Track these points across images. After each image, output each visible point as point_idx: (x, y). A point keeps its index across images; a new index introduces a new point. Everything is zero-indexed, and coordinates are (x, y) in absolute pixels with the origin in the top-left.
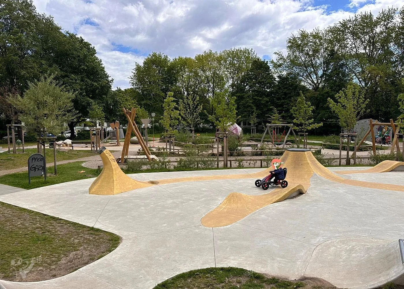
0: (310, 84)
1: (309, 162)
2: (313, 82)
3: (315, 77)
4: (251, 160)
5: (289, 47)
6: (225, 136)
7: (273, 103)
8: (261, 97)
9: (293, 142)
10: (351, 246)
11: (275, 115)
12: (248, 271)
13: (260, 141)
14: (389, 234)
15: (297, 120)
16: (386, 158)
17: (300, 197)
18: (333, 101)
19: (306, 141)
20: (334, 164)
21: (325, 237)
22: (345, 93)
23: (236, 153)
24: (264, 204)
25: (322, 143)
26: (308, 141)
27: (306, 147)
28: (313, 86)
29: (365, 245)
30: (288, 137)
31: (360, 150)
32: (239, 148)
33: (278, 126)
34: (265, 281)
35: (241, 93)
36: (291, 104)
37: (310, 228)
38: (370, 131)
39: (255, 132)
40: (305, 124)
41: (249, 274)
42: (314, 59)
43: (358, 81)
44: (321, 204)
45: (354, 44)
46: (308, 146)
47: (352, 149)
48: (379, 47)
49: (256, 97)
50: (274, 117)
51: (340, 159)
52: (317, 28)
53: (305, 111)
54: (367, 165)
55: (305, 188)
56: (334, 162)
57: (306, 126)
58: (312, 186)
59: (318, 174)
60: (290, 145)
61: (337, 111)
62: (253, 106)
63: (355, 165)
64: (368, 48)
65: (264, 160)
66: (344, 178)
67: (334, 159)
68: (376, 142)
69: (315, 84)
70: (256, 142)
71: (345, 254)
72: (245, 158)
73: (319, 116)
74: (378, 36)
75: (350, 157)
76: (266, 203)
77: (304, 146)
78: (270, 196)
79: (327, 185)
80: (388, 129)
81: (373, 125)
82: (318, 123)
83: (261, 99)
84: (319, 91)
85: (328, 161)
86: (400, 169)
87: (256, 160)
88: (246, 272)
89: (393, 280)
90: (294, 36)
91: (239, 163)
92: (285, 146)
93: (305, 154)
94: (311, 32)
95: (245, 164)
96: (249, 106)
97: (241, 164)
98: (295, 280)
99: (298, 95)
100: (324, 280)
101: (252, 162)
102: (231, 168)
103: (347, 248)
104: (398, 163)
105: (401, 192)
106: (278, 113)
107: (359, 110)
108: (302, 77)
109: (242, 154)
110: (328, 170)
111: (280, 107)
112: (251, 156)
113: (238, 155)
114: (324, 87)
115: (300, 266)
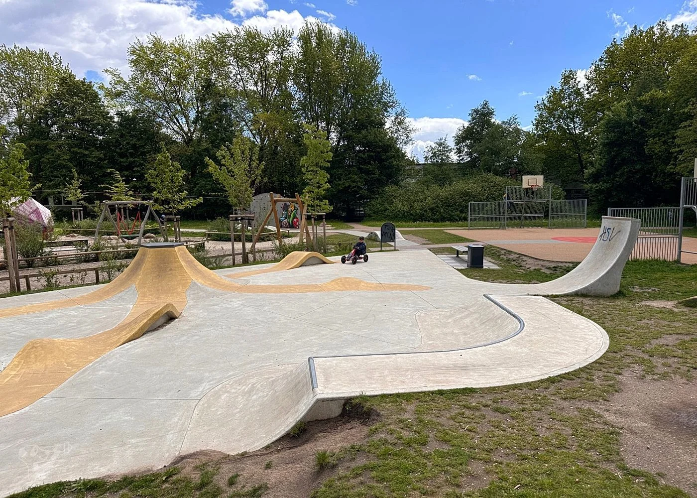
0: (177, 133)
1: (183, 263)
2: (181, 128)
3: (184, 120)
4: (73, 271)
5: (132, 61)
6: (7, 227)
7: (113, 163)
8: (86, 149)
9: (156, 232)
10: (250, 385)
11: (118, 185)
12: (72, 482)
13: (92, 233)
14: (299, 354)
15: (159, 192)
16: (294, 248)
17: (170, 324)
18: (213, 163)
19: (178, 229)
20: (226, 264)
21: (212, 382)
22: (229, 150)
23: (42, 260)
24: (105, 350)
25: (205, 232)
26: (181, 230)
27: (180, 239)
28: (183, 136)
29: (268, 378)
30: (147, 223)
31: (262, 239)
32: (47, 251)
33: (126, 205)
34: (109, 489)
35: (42, 139)
36: (148, 167)
37: (188, 373)
38: (272, 210)
39: (82, 217)
40: (174, 201)
41: (74, 487)
42: (180, 90)
43: (251, 135)
44: (206, 329)
45: (240, 74)
46: (182, 239)
47: (249, 239)
48: (274, 85)
49: (76, 149)
50: (117, 187)
51: (233, 255)
52: (180, 37)
53: (172, 178)
54: (271, 262)
55: (178, 308)
56: (225, 261)
57: (175, 204)
58: (191, 303)
59: (199, 282)
60: (153, 237)
61: (221, 179)
62: (72, 165)
63: (255, 262)
64: (260, 84)
65: (103, 269)
66: (240, 283)
67: (225, 256)
68: (281, 227)
69: (186, 134)
70: (84, 235)
71: (242, 399)
72: (61, 268)
73: (197, 188)
74: (272, 68)
75: (247, 251)
76: (108, 348)
77: (176, 238)
78: (115, 334)
79: (215, 298)
80: (295, 207)
81: (276, 202)
82: (195, 199)
83: (87, 152)
84: (193, 147)
85: (216, 259)
86: (310, 262)
87: (85, 270)
88: (67, 487)
89: (303, 416)
90: (141, 43)
91: (48, 279)
92: (143, 240)
93: (175, 251)
94: (171, 42)
95: (61, 279)
96: (61, 166)
97: (53, 281)
98: (165, 467)
99: (159, 150)
100: (211, 451)
101: (76, 275)
102: (29, 290)
103: (244, 389)
104: (309, 254)
105: (312, 293)
106: (123, 181)
107: (253, 179)
108: (162, 118)
109: (56, 262)
110: (215, 274)
111: (127, 171)
112: (75, 263)
113: (47, 264)
114: (200, 140)
115: (172, 441)
